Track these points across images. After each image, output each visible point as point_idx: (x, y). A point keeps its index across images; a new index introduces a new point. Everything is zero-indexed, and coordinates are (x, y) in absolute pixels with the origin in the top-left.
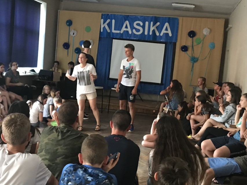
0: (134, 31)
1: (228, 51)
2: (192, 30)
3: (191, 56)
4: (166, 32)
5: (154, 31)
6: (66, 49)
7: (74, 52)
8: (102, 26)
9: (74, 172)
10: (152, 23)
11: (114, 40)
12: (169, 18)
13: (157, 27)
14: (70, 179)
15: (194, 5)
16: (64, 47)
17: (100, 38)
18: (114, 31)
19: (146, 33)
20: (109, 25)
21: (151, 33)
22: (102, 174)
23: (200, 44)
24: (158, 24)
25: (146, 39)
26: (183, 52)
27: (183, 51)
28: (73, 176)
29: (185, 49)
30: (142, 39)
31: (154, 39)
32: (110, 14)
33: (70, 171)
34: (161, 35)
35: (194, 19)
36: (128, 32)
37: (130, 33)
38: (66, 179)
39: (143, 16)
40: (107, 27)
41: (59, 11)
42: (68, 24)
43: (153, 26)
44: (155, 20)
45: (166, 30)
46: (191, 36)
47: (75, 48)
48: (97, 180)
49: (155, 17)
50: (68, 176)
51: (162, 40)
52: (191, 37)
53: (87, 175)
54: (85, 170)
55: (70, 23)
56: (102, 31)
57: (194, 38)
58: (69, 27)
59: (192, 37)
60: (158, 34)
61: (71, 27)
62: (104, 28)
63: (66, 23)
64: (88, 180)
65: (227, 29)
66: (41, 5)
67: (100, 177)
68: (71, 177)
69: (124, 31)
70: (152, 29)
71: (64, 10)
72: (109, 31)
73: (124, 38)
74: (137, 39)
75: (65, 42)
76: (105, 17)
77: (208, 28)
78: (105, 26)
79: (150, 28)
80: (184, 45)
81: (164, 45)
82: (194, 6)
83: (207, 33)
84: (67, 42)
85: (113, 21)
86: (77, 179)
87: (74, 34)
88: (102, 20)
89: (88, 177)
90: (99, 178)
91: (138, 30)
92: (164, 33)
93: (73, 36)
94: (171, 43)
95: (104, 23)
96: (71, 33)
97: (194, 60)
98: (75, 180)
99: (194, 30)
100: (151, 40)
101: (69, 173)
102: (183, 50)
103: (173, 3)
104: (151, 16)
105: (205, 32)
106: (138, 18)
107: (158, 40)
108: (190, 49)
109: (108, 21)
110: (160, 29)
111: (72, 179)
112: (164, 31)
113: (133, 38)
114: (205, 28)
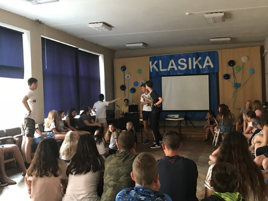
0: (179, 67)
2: (231, 59)
3: (234, 82)
4: (207, 64)
5: (197, 65)
6: (123, 90)
8: (151, 68)
9: (127, 194)
10: (194, 58)
11: (162, 77)
12: (209, 52)
13: (199, 62)
15: (230, 38)
16: (121, 89)
17: (150, 77)
18: (161, 70)
19: (190, 68)
20: (157, 65)
21: (194, 67)
23: (240, 71)
24: (200, 58)
25: (191, 73)
26: (226, 80)
29: (227, 77)
30: (187, 73)
32: (157, 56)
34: (204, 67)
35: (232, 50)
36: (174, 69)
37: (176, 69)
39: (186, 53)
40: (155, 67)
41: (114, 59)
42: (123, 69)
43: (195, 61)
44: (197, 55)
45: (208, 62)
46: (231, 65)
47: (130, 88)
49: (196, 53)
51: (205, 72)
56: (151, 71)
57: (235, 66)
58: (123, 72)
59: (233, 66)
60: (200, 67)
61: (125, 71)
63: (121, 69)
64: (141, 199)
65: (263, 55)
66: (99, 57)
69: (171, 68)
70: (195, 63)
71: (118, 58)
72: (157, 70)
73: (171, 74)
74: (183, 74)
75: (122, 85)
76: (153, 59)
77: (246, 56)
78: (153, 67)
79: (193, 63)
80: (226, 73)
81: (208, 76)
84: (124, 85)
85: (160, 61)
86: (131, 199)
87: (128, 77)
88: (151, 62)
89: (141, 197)
91: (183, 66)
92: (206, 66)
94: (213, 73)
95: (152, 64)
96: (126, 77)
97: (237, 86)
99: (233, 59)
100: (196, 73)
102: (226, 78)
103: (211, 39)
104: (193, 52)
105: (244, 59)
106: (181, 56)
107: (202, 72)
108: (232, 77)
109: (156, 62)
110: (202, 62)
113: (179, 74)
114: (243, 56)
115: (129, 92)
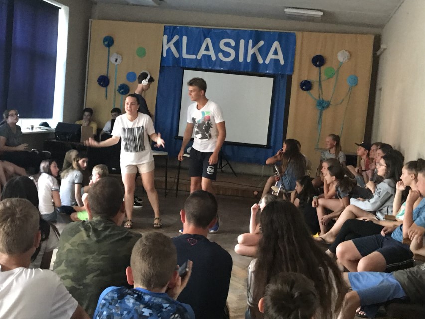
0: (220, 55)
1: (380, 89)
2: (318, 54)
3: (318, 99)
4: (274, 57)
5: (254, 56)
6: (102, 86)
7: (117, 92)
8: (166, 48)
9: (119, 301)
10: (250, 42)
11: (185, 71)
12: (280, 34)
13: (259, 50)
14: (112, 313)
15: (321, 11)
16: (100, 84)
17: (161, 67)
18: (185, 56)
19: (241, 59)
20: (178, 45)
21: (249, 60)
22: (168, 305)
23: (332, 77)
24: (261, 43)
25: (242, 70)
26: (305, 92)
27: (303, 89)
28: (117, 308)
29: (307, 86)
30: (234, 69)
31: (254, 70)
32: (180, 27)
33: (112, 300)
34: (267, 62)
35: (322, 35)
36: (209, 57)
37: (214, 58)
38: (105, 313)
39: (236, 30)
40: (174, 49)
41: (90, 20)
42: (106, 43)
43: (252, 48)
44: (257, 36)
45: (275, 54)
46: (318, 64)
47: (119, 84)
48: (159, 315)
49: (257, 32)
50: (108, 307)
51: (267, 72)
52: (317, 66)
53: (142, 306)
54: (139, 298)
55: (109, 42)
56: (165, 55)
57: (323, 68)
58: (108, 48)
59: (320, 66)
60: (260, 61)
61: (111, 48)
62: (169, 50)
63: (104, 42)
64: (144, 314)
65: (378, 53)
66: (60, 10)
67: (164, 310)
68: (114, 310)
69: (204, 56)
70: (251, 52)
71: (99, 19)
72: (177, 55)
73: (203, 67)
74: (226, 69)
75: (102, 74)
76: (171, 32)
77: (346, 51)
78: (170, 48)
79: (248, 51)
80: (306, 79)
81: (272, 79)
82: (322, 14)
83: (344, 59)
84: (105, 75)
85: (185, 39)
86: (125, 312)
87: (116, 60)
88: (166, 38)
89: (144, 310)
90: (162, 311)
91: (227, 55)
92: (271, 60)
93: (116, 63)
94: (283, 76)
95: (169, 41)
96: (112, 60)
97: (323, 105)
98: (122, 314)
99: (322, 54)
100: (249, 71)
101: (110, 304)
102: (304, 87)
103: (287, 8)
104: (250, 30)
105: (342, 57)
106: (227, 32)
107: (261, 71)
108: (316, 87)
109: (176, 38)
110: (264, 51)
111: (116, 313)
112: (271, 56)
113: (218, 68)
114: (341, 50)
115: (115, 93)
